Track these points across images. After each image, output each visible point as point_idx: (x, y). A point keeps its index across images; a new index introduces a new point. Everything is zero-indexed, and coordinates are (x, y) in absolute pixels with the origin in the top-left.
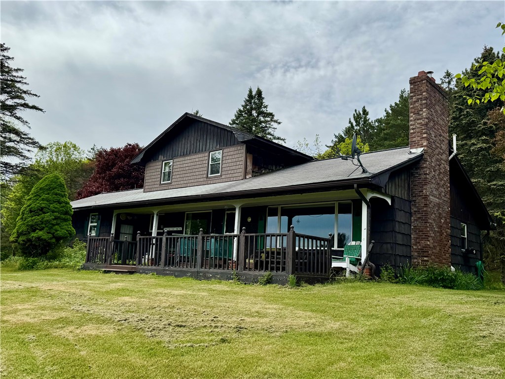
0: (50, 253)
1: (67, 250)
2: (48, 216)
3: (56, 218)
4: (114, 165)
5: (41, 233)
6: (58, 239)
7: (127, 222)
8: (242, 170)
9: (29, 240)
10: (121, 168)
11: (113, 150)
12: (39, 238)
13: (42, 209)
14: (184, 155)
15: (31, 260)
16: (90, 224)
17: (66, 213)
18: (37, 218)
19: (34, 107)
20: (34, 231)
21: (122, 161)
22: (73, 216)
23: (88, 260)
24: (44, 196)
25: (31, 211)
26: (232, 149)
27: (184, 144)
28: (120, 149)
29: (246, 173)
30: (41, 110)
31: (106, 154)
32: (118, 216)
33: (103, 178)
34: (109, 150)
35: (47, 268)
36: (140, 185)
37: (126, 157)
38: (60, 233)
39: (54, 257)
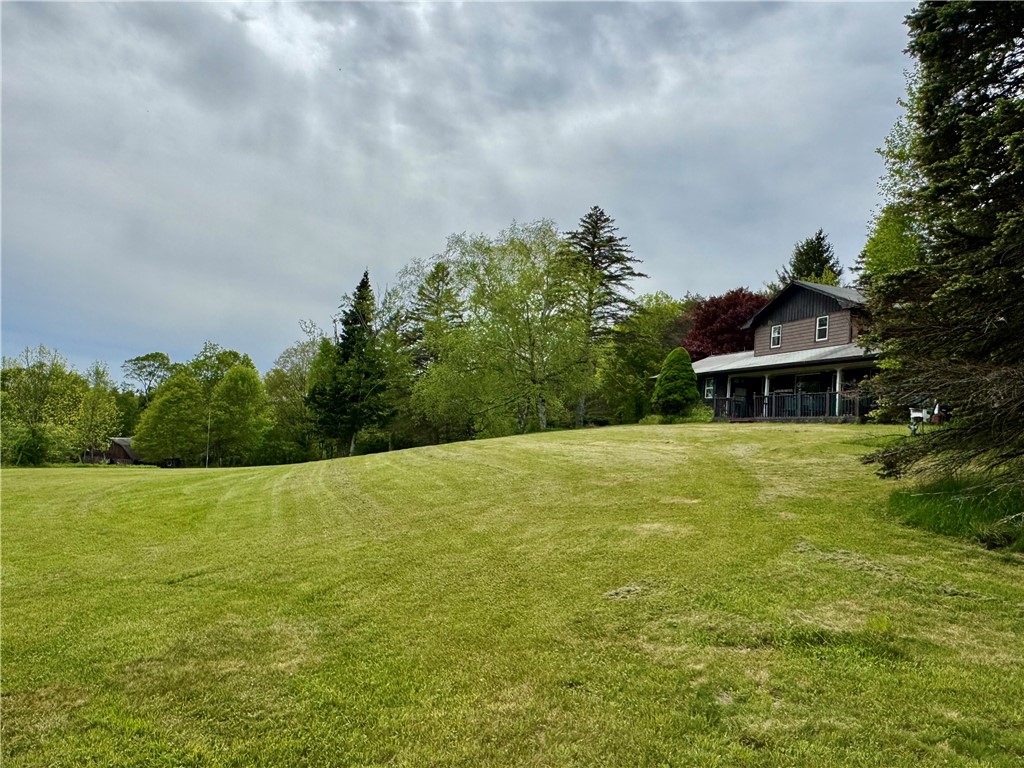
0: (681, 412)
1: (694, 410)
2: (679, 383)
3: (686, 384)
4: (716, 317)
5: (675, 396)
6: (687, 400)
7: (740, 386)
8: (847, 335)
9: (668, 402)
10: (724, 321)
11: (713, 300)
12: (674, 400)
13: (674, 377)
14: (791, 321)
15: (669, 417)
16: (707, 388)
17: (692, 379)
18: (672, 384)
19: (640, 275)
20: (670, 394)
21: (725, 312)
22: (697, 382)
23: (716, 415)
24: (676, 366)
25: (666, 379)
26: (838, 314)
27: (791, 310)
28: (720, 298)
29: (851, 337)
30: (646, 276)
31: (706, 305)
32: (732, 380)
33: (704, 334)
34: (708, 299)
35: (682, 423)
36: (750, 347)
37: (729, 307)
38: (690, 395)
39: (685, 415)
